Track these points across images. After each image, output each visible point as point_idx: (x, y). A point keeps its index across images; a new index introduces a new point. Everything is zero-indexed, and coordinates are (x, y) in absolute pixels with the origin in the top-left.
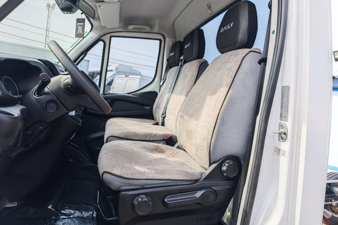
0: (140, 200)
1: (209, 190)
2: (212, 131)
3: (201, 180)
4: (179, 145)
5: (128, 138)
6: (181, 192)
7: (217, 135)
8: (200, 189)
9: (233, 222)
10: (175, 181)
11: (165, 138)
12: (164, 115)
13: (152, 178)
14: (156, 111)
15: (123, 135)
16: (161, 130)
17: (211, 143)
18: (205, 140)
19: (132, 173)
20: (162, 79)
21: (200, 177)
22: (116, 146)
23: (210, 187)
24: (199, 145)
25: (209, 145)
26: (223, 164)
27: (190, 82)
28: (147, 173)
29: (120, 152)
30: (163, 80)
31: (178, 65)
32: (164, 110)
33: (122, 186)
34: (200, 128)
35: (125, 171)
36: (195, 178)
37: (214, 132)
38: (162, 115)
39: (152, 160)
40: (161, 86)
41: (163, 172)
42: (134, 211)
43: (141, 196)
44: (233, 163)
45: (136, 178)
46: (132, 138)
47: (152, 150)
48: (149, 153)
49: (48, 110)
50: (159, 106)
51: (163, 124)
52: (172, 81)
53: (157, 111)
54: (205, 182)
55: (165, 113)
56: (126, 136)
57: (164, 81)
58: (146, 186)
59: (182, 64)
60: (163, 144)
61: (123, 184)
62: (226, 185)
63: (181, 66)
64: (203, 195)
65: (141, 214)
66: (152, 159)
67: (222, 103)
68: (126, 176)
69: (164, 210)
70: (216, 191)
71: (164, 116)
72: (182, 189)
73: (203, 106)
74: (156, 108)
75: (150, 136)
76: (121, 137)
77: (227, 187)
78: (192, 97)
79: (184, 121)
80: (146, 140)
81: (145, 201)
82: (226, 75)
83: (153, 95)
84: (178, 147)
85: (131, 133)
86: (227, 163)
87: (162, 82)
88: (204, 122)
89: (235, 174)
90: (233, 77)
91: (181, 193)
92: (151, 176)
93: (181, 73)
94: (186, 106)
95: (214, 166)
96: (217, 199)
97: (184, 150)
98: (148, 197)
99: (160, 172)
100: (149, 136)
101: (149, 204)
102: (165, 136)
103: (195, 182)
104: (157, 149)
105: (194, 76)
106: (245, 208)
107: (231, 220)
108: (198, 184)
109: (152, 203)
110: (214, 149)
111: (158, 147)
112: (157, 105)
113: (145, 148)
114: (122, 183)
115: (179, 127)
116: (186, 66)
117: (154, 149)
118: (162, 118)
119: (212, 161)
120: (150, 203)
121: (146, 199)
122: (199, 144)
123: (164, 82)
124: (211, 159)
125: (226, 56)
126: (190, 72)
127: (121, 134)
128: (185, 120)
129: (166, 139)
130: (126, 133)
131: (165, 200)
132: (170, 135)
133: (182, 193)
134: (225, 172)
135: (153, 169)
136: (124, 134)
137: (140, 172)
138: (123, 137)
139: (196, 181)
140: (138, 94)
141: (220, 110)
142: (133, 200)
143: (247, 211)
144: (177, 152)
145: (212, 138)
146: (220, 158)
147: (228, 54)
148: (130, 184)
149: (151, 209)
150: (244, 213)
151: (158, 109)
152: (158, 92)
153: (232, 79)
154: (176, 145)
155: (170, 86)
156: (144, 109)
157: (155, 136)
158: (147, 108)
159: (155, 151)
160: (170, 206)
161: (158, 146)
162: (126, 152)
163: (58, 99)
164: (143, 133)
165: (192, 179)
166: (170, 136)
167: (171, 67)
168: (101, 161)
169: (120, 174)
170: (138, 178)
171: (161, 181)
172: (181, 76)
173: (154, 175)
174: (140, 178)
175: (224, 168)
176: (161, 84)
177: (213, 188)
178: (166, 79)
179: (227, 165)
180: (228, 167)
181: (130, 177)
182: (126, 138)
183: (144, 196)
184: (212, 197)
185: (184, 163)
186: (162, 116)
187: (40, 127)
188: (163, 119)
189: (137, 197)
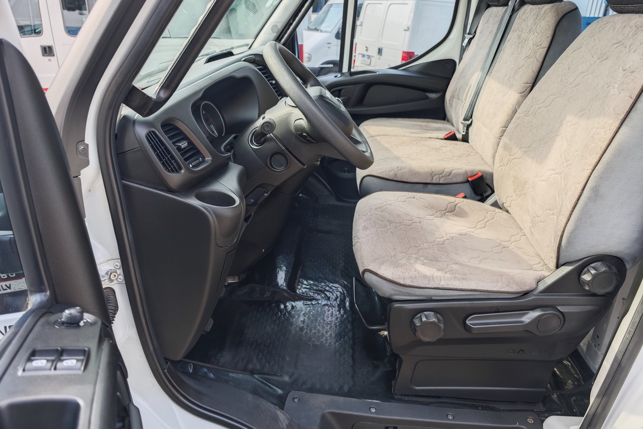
0: (424, 319)
1: (551, 312)
2: (570, 210)
3: (536, 293)
4: (498, 201)
5: (399, 180)
6: (497, 310)
7: (579, 220)
8: (533, 308)
9: (594, 346)
10: (487, 293)
11: (470, 179)
12: (468, 120)
13: (446, 286)
14: (451, 105)
15: (390, 174)
16: (460, 156)
17: (563, 232)
18: (552, 212)
19: (411, 277)
20: (468, 32)
21: (534, 286)
22: (380, 208)
23: (553, 307)
24: (539, 219)
25: (560, 234)
26: (586, 269)
27: (532, 60)
28: (437, 277)
29: (389, 227)
30: (469, 34)
31: (506, 5)
32: (468, 111)
33: (394, 295)
34: (544, 183)
35: (400, 273)
36: (526, 288)
37: (574, 213)
38: (465, 119)
39: (445, 240)
40: (463, 50)
41: (465, 277)
42: (415, 334)
43: (425, 313)
44: (607, 269)
45: (418, 285)
46: (407, 179)
47: (445, 212)
48: (437, 221)
49: (275, 168)
50: (458, 95)
51: (465, 139)
52: (489, 42)
53: (454, 104)
54: (543, 297)
55: (471, 117)
56: (396, 175)
57: (471, 36)
58: (433, 298)
59: (516, 7)
60: (465, 197)
61: (398, 293)
62: (586, 305)
63: (514, 11)
64: (537, 320)
65: (425, 339)
66: (445, 238)
67: (599, 156)
68: (402, 282)
69: (465, 335)
70: (565, 315)
71: (469, 122)
72: (499, 306)
73: (557, 135)
74: (452, 97)
75: (441, 176)
76: (387, 177)
77: (588, 308)
78: (532, 108)
79: (512, 157)
80: (432, 182)
81: (433, 323)
82: (617, 86)
83: (447, 68)
84: (495, 204)
85: (404, 170)
86: (594, 268)
87: (466, 41)
88: (554, 172)
89: (609, 289)
90: (634, 97)
91: (495, 312)
92: (443, 284)
93: (512, 29)
94: (517, 126)
95: (565, 270)
96: (565, 326)
97: (507, 211)
98: (438, 315)
99: (460, 276)
100: (438, 176)
101: (439, 327)
102: (469, 175)
103: (522, 295)
104: (453, 209)
105: (541, 46)
106: (620, 358)
107: (591, 342)
108: (530, 300)
109: (444, 325)
110: (569, 242)
111: (456, 205)
112: (454, 91)
113: (431, 207)
114: (395, 290)
115: (500, 168)
116: (524, 13)
117: (447, 210)
118: (464, 126)
119: (561, 261)
120: (442, 325)
121: (434, 319)
122: (538, 215)
123: (471, 39)
124: (561, 258)
125: (625, 26)
126: (534, 34)
127: (386, 171)
128: (514, 156)
129: (471, 181)
130: (395, 170)
131: (468, 322)
132: (480, 171)
133: (497, 312)
134: (588, 283)
135: (447, 270)
136: (392, 173)
137: (425, 277)
138: (390, 178)
139: (526, 294)
140: (415, 69)
141: (593, 170)
142: (413, 318)
143: (623, 365)
144: (492, 217)
145: (567, 224)
146: (580, 258)
147: (632, 23)
148: (407, 293)
149: (442, 333)
150: (616, 365)
151: (455, 100)
152: (457, 62)
153: (632, 101)
154: (491, 200)
155: (484, 52)
156: (427, 98)
157: (449, 175)
158: (433, 96)
159: (450, 214)
160: (475, 332)
161: (456, 203)
162: (398, 225)
163: (287, 149)
164: (426, 170)
165: (520, 290)
166: (480, 174)
167: (489, 6)
168: (359, 244)
169: (392, 277)
170: (421, 285)
171: (461, 292)
172: (512, 36)
173: (449, 283)
174: (424, 286)
175: (587, 277)
176: (464, 45)
177: (559, 308)
178: (475, 32)
179: (593, 272)
180: (595, 277)
181: (408, 282)
182: (395, 179)
183: (432, 313)
184: (555, 323)
185: (506, 244)
186: (464, 122)
187: (265, 194)
188: (465, 128)
189: (420, 314)
